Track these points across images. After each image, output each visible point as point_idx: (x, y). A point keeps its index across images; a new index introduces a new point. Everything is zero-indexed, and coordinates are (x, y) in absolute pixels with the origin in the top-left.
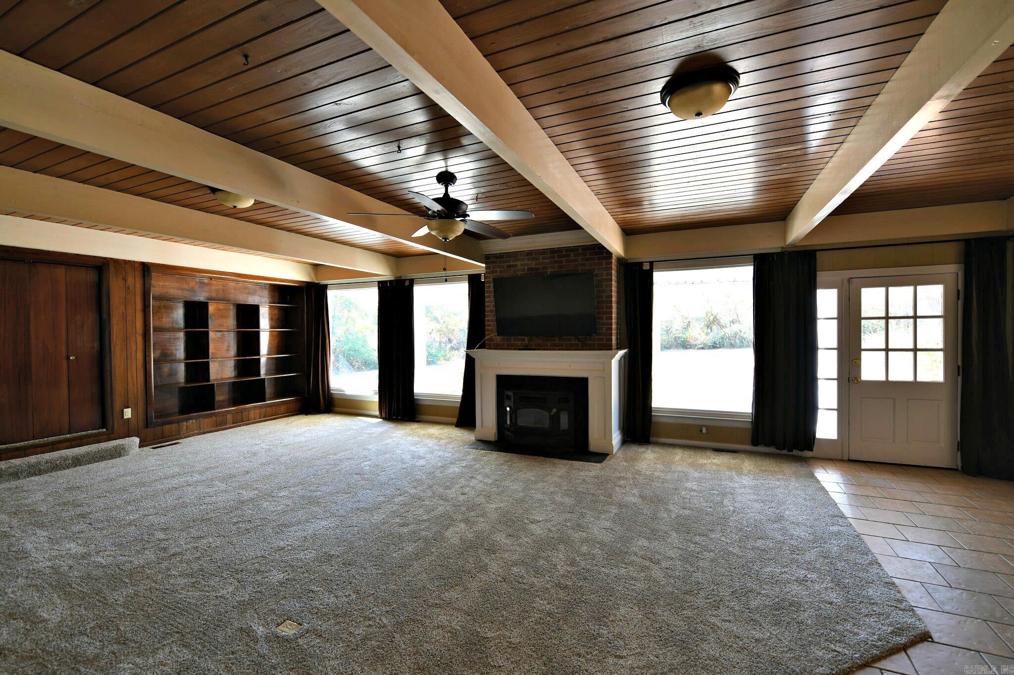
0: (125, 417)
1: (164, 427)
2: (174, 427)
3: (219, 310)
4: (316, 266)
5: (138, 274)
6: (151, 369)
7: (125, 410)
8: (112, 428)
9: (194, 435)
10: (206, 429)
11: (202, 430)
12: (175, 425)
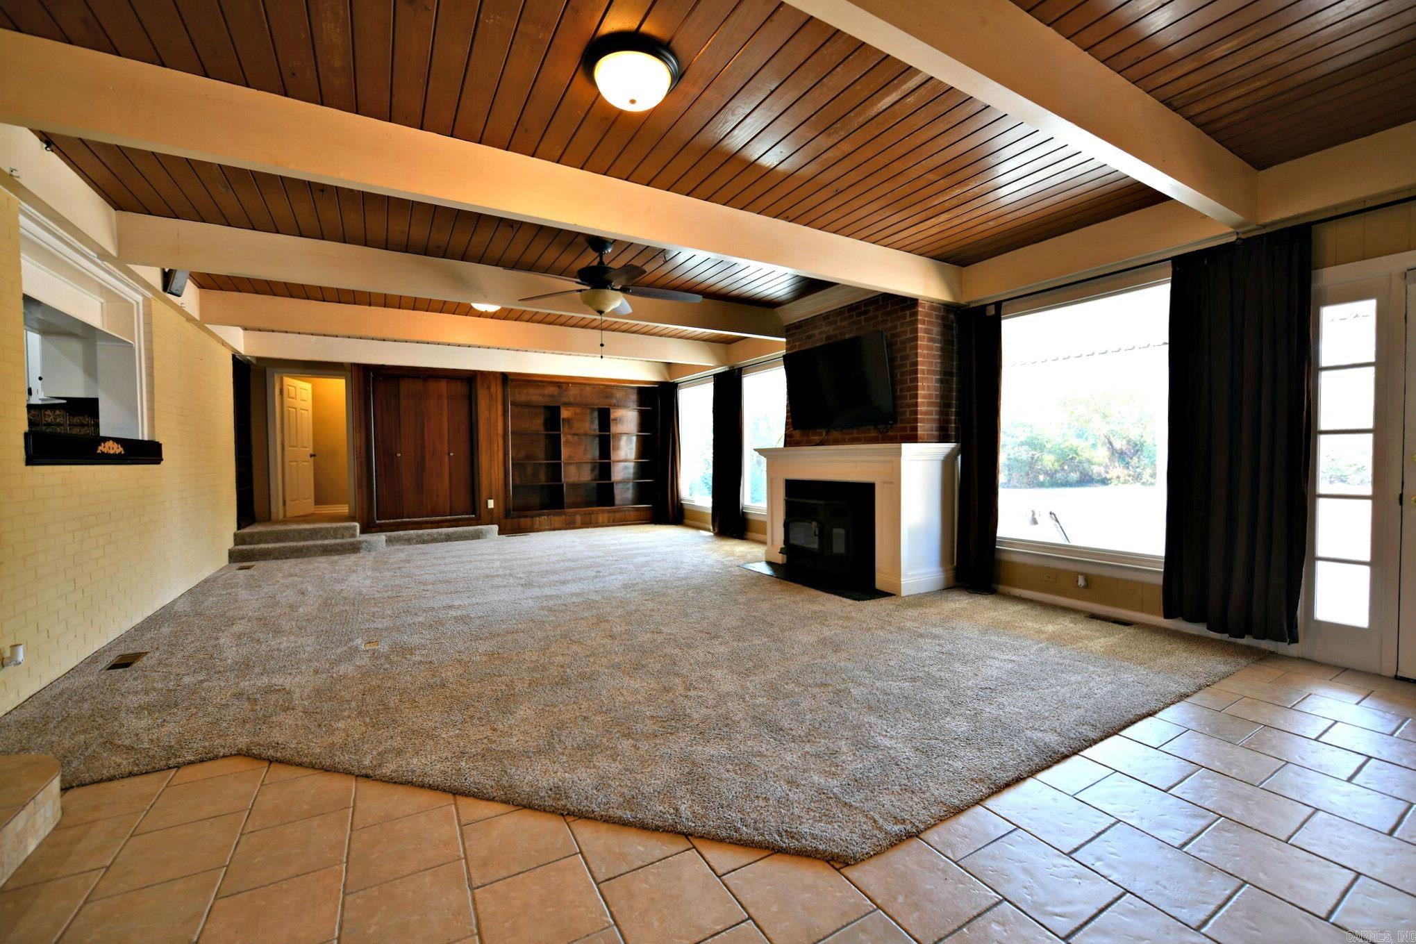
0: (489, 507)
1: (520, 519)
2: (528, 520)
3: (576, 414)
4: (669, 365)
5: (499, 383)
6: (509, 467)
7: (489, 501)
8: (480, 516)
9: (545, 530)
10: (556, 526)
11: (552, 527)
12: (528, 519)
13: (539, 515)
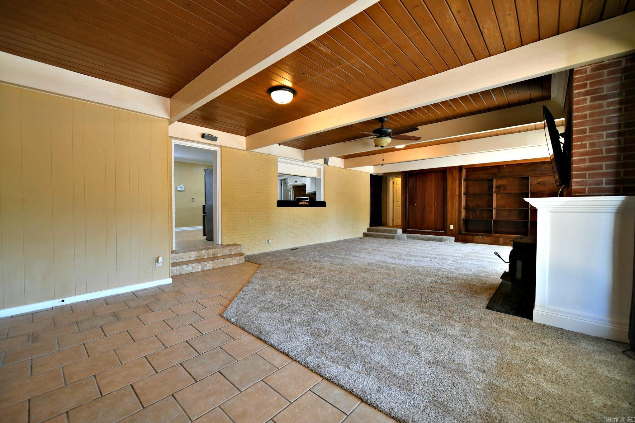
0: (451, 228)
1: (466, 236)
6: (461, 210)
7: (451, 226)
8: (446, 232)
9: (480, 243)
10: (487, 242)
11: (484, 242)
12: (471, 236)
13: (477, 235)
